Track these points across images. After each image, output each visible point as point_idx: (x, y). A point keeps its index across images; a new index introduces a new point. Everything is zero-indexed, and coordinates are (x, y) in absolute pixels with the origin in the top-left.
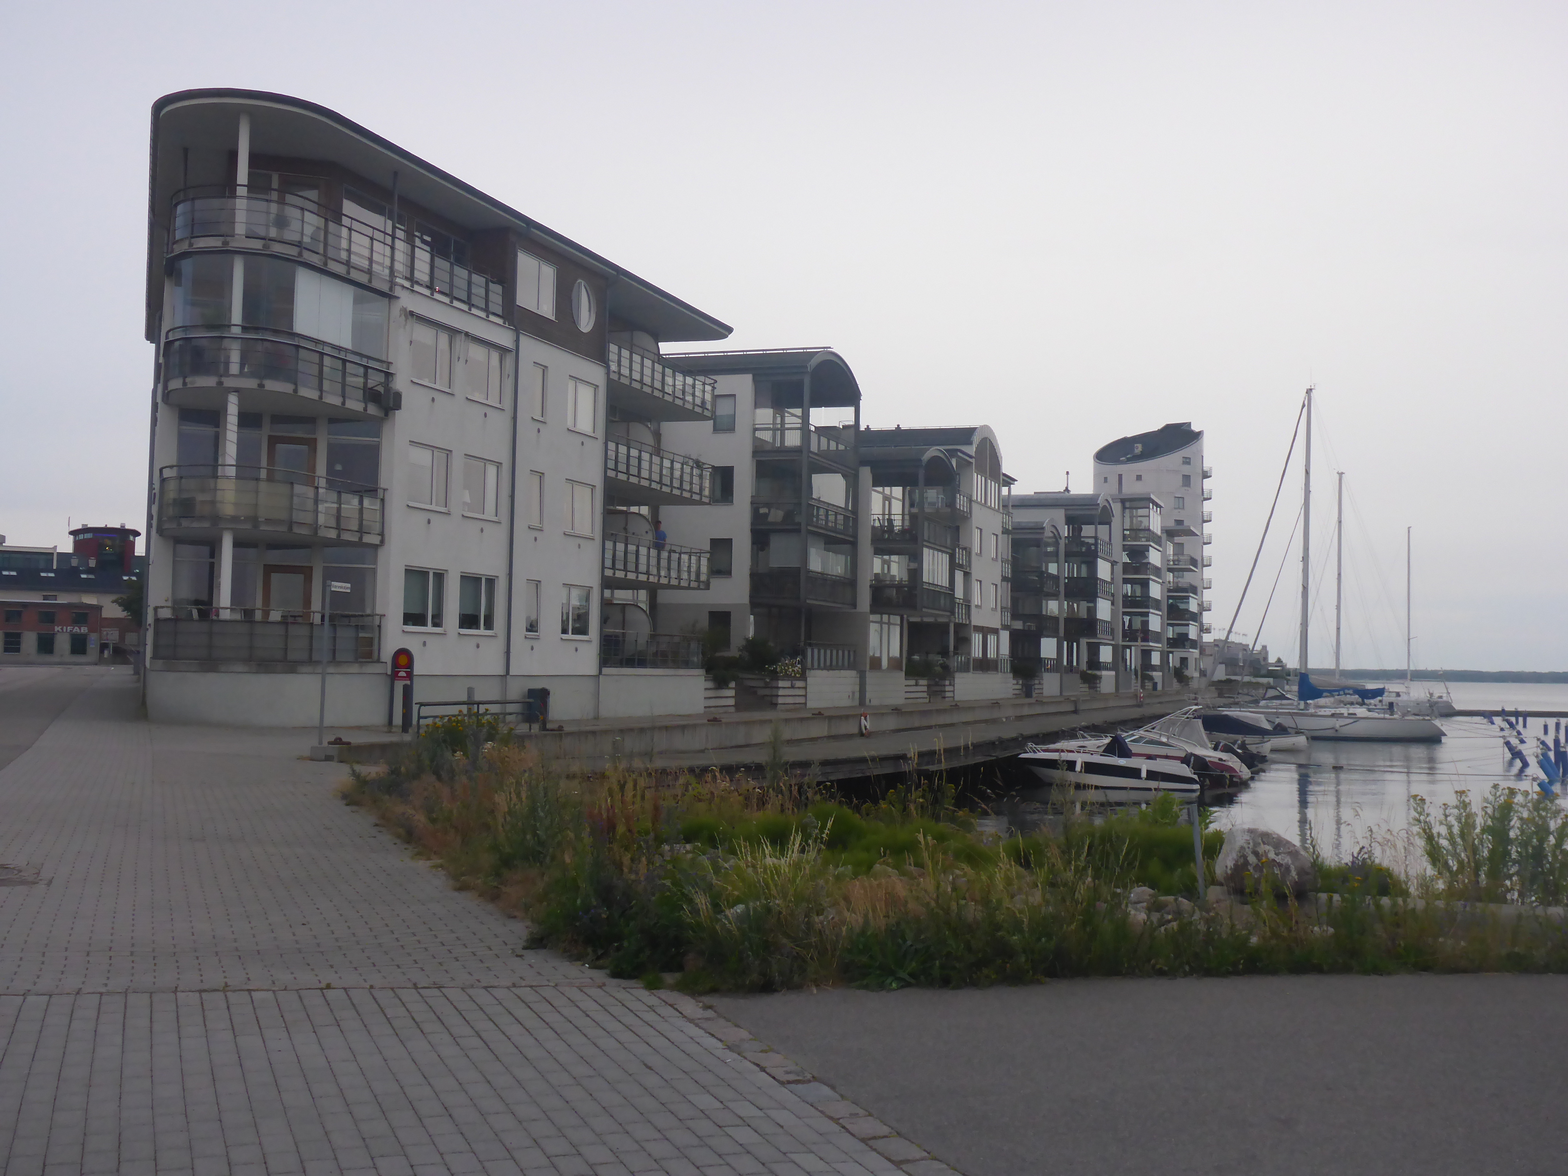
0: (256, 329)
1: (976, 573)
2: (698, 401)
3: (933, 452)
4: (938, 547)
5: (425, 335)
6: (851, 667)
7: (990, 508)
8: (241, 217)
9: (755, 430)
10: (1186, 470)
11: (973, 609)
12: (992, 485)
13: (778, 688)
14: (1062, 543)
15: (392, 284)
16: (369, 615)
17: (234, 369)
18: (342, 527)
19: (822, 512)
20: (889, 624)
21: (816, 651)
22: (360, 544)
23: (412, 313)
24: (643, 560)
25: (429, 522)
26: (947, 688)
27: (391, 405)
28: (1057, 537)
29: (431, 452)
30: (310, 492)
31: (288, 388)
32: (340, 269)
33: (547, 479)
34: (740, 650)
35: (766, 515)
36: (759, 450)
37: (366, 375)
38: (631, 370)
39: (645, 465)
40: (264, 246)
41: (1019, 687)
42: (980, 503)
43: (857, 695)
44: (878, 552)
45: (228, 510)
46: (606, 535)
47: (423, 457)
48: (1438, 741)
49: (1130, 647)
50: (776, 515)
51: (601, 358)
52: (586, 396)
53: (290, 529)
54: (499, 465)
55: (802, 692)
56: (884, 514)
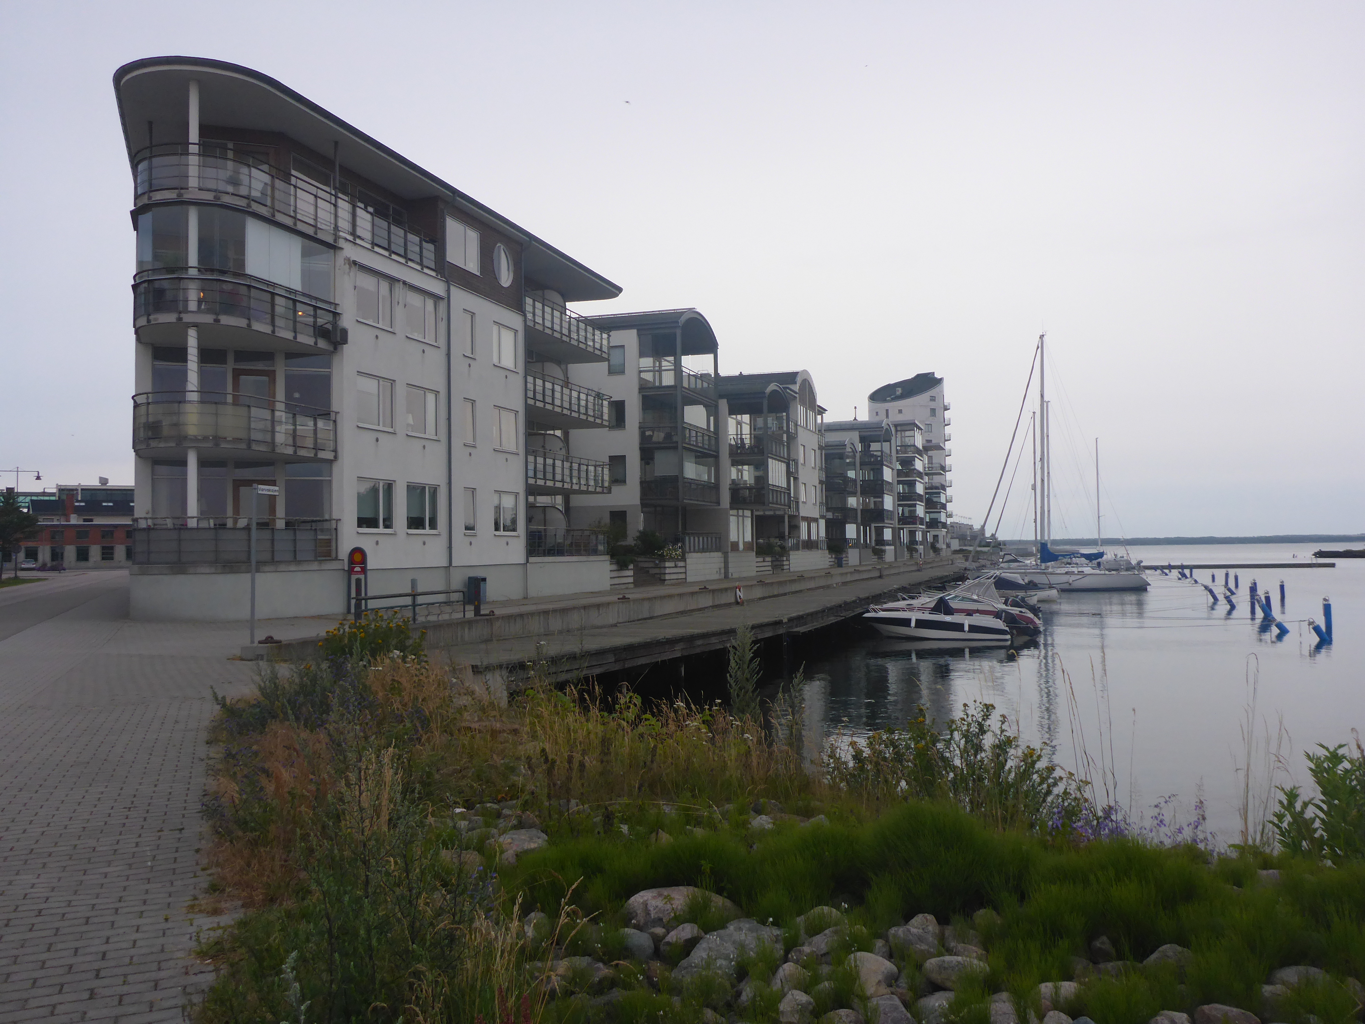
0: (212, 271)
1: (802, 479)
2: (597, 346)
3: (772, 387)
4: (779, 458)
5: (368, 282)
6: (718, 549)
7: (809, 430)
8: (193, 171)
9: (641, 372)
10: (933, 405)
11: (801, 504)
12: (811, 414)
13: (665, 568)
14: (858, 455)
15: (336, 238)
16: (326, 520)
17: (193, 306)
18: (298, 444)
19: (694, 433)
20: (743, 516)
21: (692, 538)
22: (316, 460)
23: (355, 263)
24: (558, 470)
25: (377, 440)
26: (785, 563)
27: (339, 339)
28: (854, 451)
29: (377, 381)
30: (266, 414)
31: (242, 323)
32: (288, 222)
33: (478, 404)
34: (634, 540)
35: (651, 436)
36: (644, 387)
37: (315, 316)
38: (543, 319)
39: (558, 395)
40: (215, 197)
41: (833, 560)
42: (803, 427)
43: (723, 571)
44: (735, 463)
45: (192, 431)
46: (529, 451)
47: (371, 386)
48: (1146, 590)
49: (903, 529)
50: (659, 436)
51: (519, 308)
52: (508, 339)
53: (249, 447)
54: (437, 393)
55: (683, 570)
56: (737, 435)
